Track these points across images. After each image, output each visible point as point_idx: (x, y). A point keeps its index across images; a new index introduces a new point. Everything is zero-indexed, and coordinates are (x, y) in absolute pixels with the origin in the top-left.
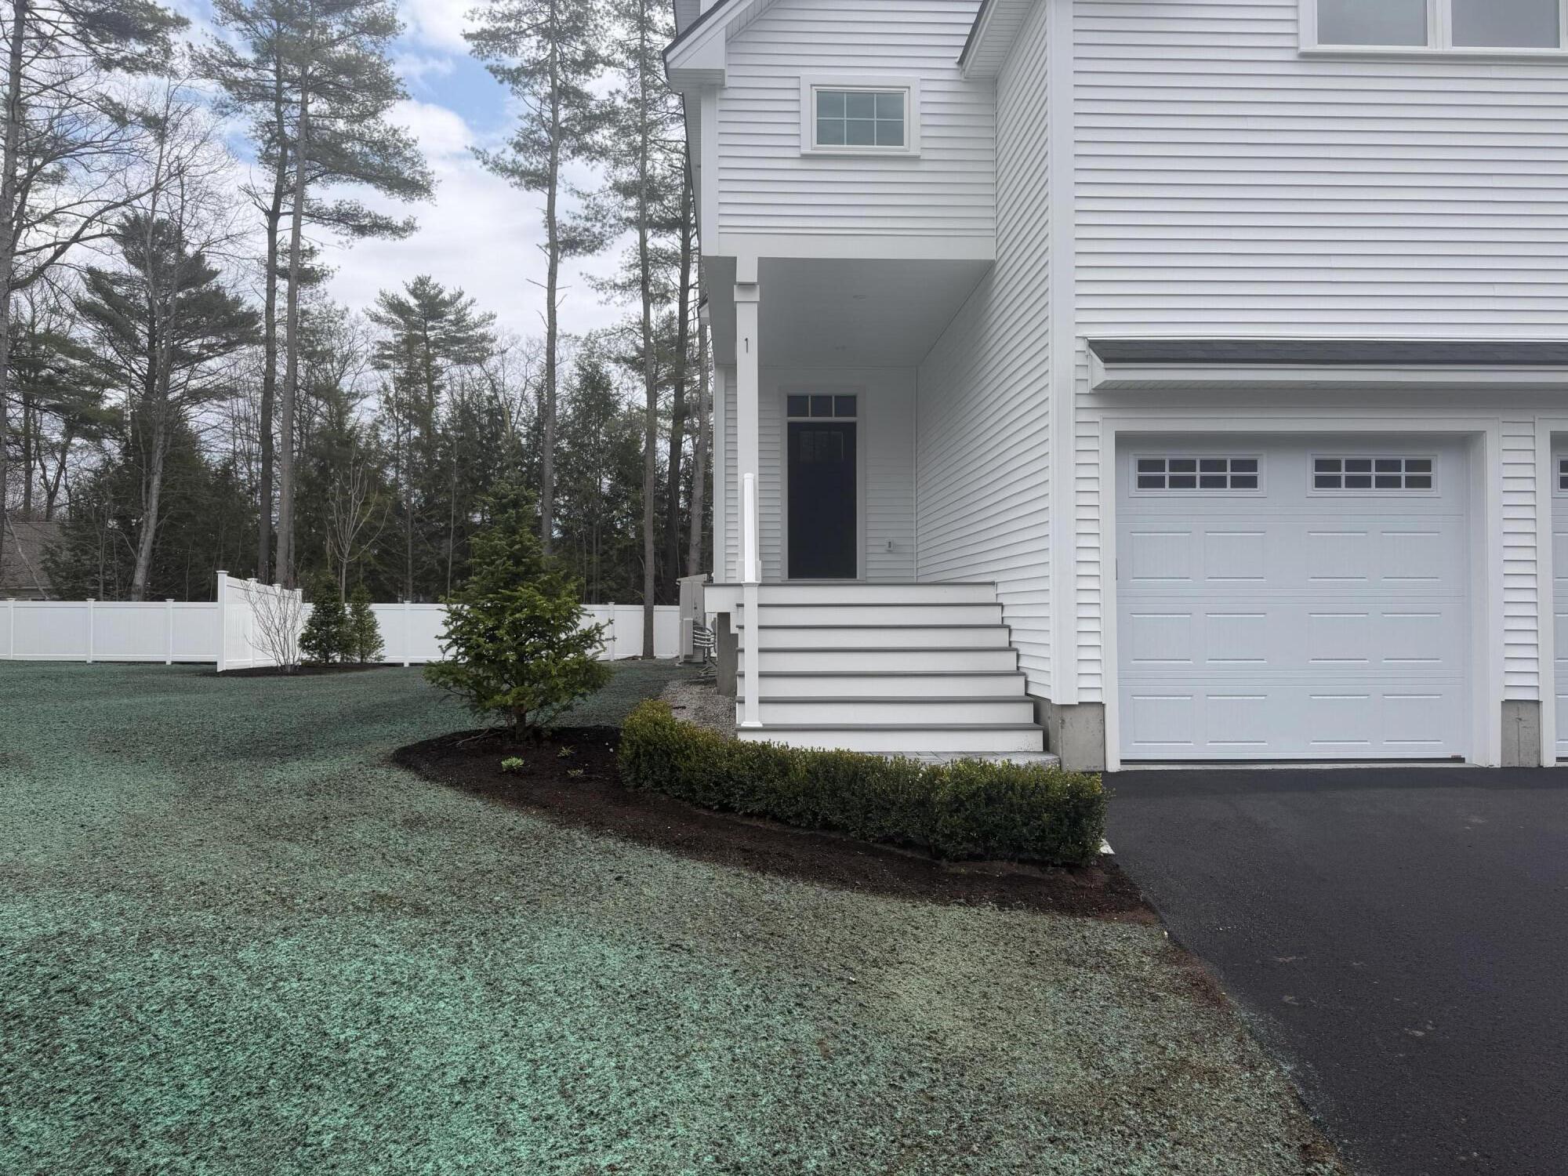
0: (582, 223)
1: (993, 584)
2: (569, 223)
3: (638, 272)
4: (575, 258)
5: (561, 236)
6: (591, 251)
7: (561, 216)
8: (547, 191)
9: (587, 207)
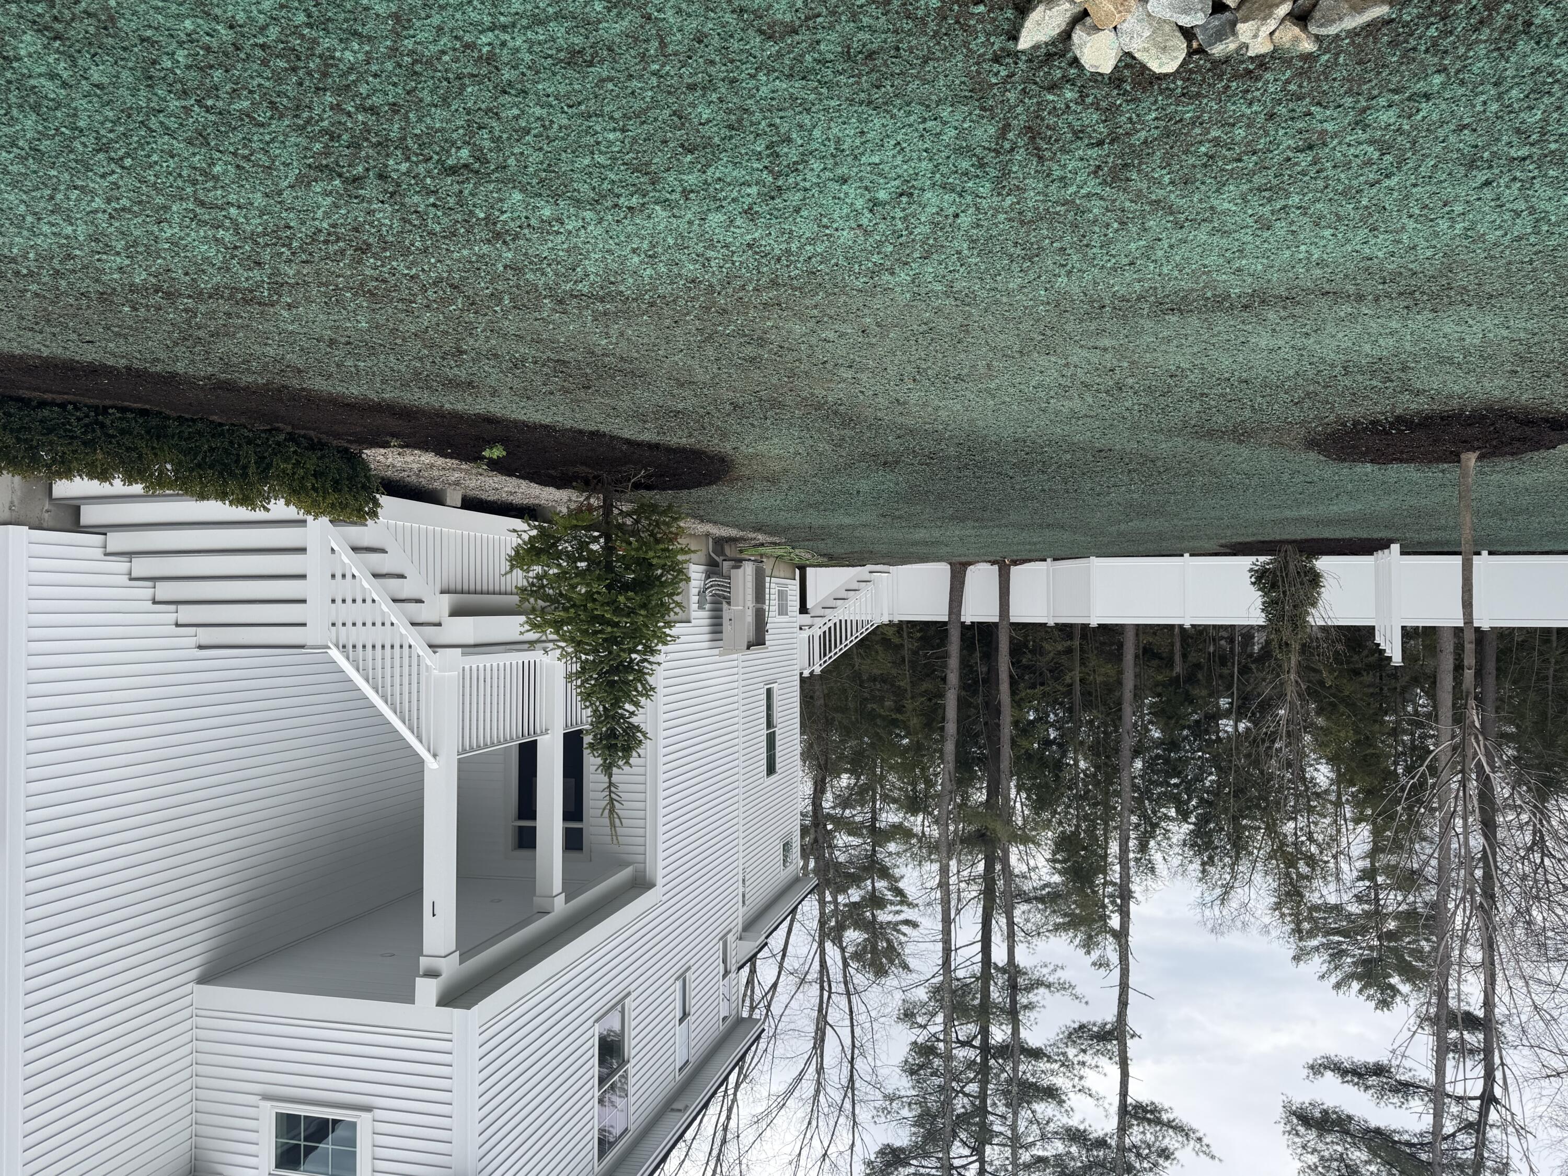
0: (1087, 1058)
1: (201, 647)
2: (1103, 1061)
3: (1023, 999)
4: (1099, 1021)
5: (1113, 1046)
6: (1082, 1027)
7: (1114, 1071)
8: (1129, 1100)
9: (1081, 1078)
